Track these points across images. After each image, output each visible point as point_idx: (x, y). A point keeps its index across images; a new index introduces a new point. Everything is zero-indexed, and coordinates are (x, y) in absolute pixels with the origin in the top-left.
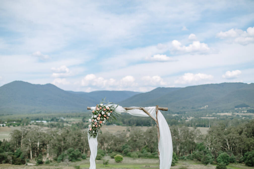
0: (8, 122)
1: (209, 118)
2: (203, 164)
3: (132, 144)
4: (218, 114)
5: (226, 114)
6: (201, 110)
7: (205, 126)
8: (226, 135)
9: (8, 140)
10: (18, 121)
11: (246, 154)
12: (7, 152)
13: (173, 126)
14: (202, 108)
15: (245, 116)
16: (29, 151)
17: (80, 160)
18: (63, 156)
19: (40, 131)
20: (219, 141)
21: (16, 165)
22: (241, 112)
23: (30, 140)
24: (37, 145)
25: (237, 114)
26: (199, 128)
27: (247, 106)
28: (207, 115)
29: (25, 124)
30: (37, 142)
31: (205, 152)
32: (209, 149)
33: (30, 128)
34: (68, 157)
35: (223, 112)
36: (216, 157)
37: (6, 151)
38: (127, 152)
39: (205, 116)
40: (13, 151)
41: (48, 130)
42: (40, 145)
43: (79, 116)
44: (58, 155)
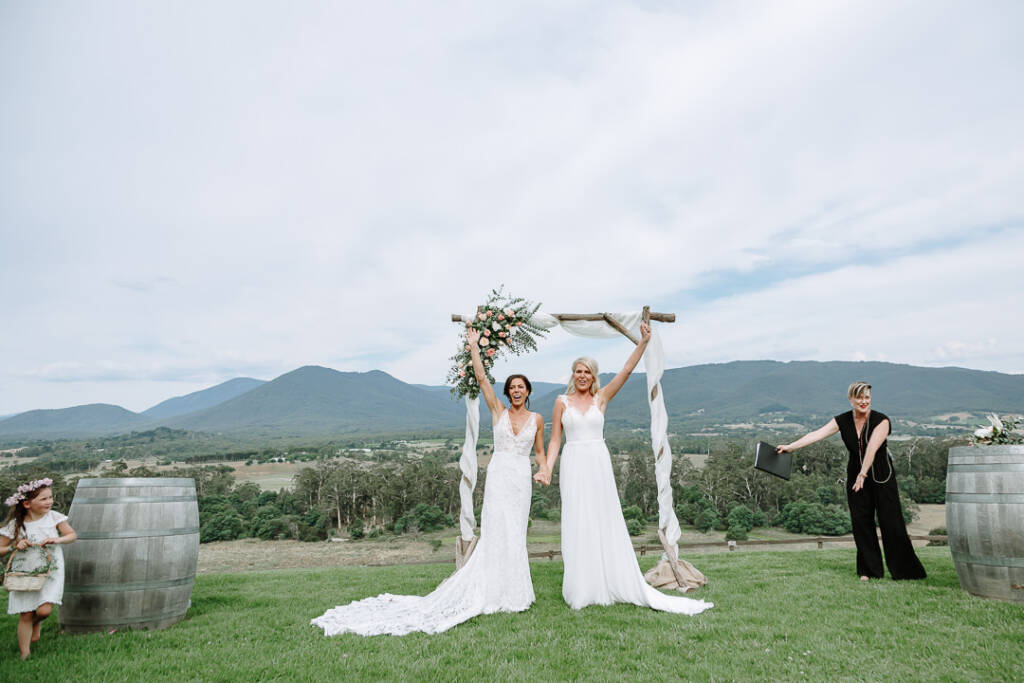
0: (290, 453)
1: (706, 435)
2: (697, 529)
3: (549, 492)
4: (726, 426)
5: (742, 425)
6: (691, 419)
7: (699, 453)
8: (743, 468)
9: (290, 490)
10: (311, 450)
11: (786, 506)
12: (289, 516)
13: (635, 451)
14: (691, 415)
15: (780, 430)
16: (335, 510)
17: (442, 529)
18: (406, 521)
19: (358, 469)
20: (730, 482)
21: (308, 543)
22: (772, 422)
23: (336, 489)
24: (351, 499)
25: (763, 425)
26: (686, 456)
27: (784, 409)
28: (704, 430)
29: (326, 456)
30: (350, 492)
31: (702, 504)
32: (711, 498)
33: (336, 463)
34: (417, 522)
35: (735, 422)
36: (724, 515)
37: (287, 514)
38: (541, 508)
39: (699, 432)
40: (300, 512)
41: (374, 466)
42: (357, 500)
43: (439, 437)
44: (395, 519)
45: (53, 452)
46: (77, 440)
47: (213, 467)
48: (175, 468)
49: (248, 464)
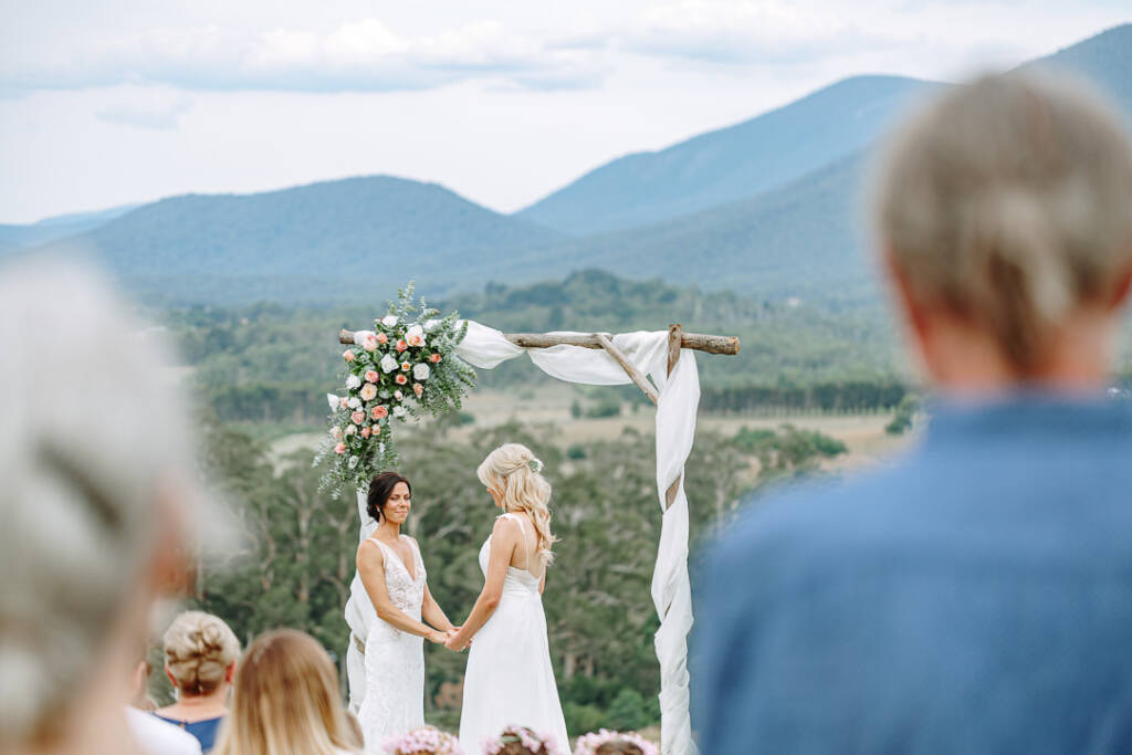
45: (239, 350)
46: (316, 310)
47: (767, 435)
48: (627, 431)
49: (895, 429)
